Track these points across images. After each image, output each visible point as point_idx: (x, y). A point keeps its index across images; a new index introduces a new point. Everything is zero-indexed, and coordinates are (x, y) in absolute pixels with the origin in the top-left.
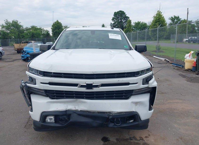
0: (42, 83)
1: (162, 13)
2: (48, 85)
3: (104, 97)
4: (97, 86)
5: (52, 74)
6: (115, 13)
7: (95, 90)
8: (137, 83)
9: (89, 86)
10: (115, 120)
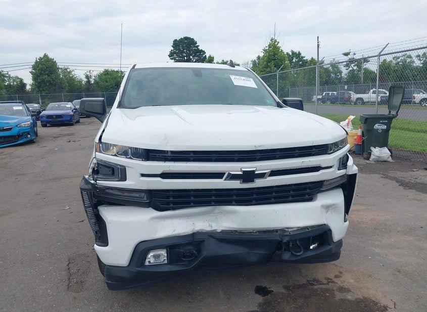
0: (143, 175)
1: (279, 42)
2: (159, 179)
3: (270, 199)
4: (262, 176)
5: (169, 154)
6: (175, 41)
7: (259, 183)
8: (331, 167)
9: (248, 176)
10: (291, 246)
